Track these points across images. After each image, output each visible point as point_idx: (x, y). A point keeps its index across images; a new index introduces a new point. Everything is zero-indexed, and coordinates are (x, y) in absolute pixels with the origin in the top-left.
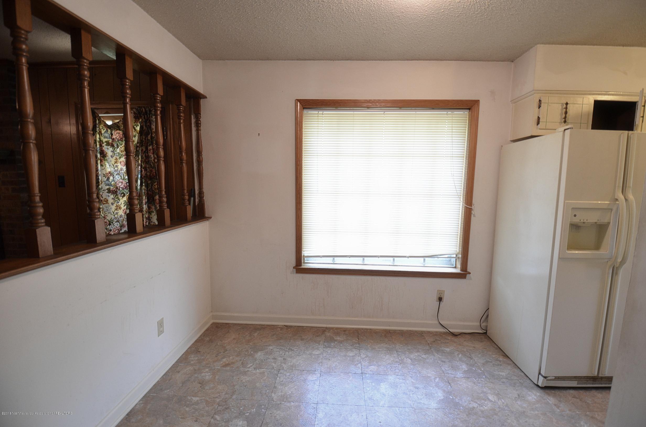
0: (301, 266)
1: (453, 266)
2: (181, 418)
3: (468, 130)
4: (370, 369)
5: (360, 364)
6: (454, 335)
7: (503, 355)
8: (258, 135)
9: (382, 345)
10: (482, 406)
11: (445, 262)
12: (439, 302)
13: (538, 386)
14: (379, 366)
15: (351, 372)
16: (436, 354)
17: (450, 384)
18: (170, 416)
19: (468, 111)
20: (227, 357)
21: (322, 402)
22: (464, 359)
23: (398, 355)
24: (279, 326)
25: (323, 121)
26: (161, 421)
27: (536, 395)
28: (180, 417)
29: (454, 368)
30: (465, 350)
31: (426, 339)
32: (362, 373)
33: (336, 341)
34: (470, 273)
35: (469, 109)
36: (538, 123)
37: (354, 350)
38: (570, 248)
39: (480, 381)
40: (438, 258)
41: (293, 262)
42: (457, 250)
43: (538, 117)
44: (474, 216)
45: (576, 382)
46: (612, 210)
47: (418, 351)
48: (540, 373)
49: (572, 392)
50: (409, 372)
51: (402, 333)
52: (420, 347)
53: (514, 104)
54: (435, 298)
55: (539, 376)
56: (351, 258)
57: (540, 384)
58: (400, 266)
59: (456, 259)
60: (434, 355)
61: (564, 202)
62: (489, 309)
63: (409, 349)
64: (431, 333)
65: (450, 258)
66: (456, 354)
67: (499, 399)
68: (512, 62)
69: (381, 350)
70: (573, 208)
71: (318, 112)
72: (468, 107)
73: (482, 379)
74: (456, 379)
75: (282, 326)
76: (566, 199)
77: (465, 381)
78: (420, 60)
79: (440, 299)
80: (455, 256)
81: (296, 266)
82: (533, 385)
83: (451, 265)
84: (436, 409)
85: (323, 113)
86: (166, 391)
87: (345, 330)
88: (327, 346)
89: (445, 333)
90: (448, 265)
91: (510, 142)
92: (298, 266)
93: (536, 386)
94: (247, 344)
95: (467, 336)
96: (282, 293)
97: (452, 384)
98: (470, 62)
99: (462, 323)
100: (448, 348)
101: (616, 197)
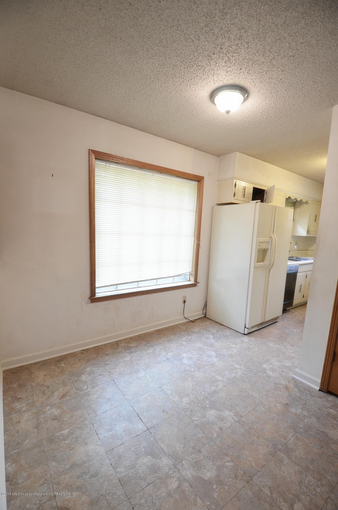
0: (95, 296)
1: (188, 280)
2: (70, 450)
3: (197, 195)
4: (170, 355)
5: (161, 355)
6: (192, 322)
7: (220, 325)
8: (52, 176)
9: (163, 339)
10: (233, 352)
11: (183, 278)
12: (184, 304)
13: (244, 334)
14: (172, 351)
15: (161, 361)
16: (194, 335)
17: (212, 347)
18: (57, 456)
19: (197, 182)
20: (55, 390)
21: (162, 385)
22: (208, 332)
23: (177, 342)
24: (76, 352)
25: (110, 172)
26: (53, 464)
27: (246, 338)
28: (68, 450)
29: (208, 338)
30: (204, 328)
31: (182, 328)
32: (168, 359)
33: (132, 347)
34: (199, 283)
35: (198, 181)
36: (234, 196)
37: (150, 348)
38: (258, 262)
39: (223, 341)
40: (182, 276)
41: (88, 294)
42: (190, 270)
43: (234, 193)
44: (200, 248)
45: (256, 328)
46: (269, 242)
47: (184, 336)
48: (245, 327)
49: (256, 332)
50: (190, 348)
51: (167, 329)
52: (183, 334)
53: (218, 183)
54: (182, 301)
55: (245, 329)
56: (131, 284)
57: (246, 333)
58: (161, 285)
59: (190, 276)
60: (193, 335)
61: (257, 239)
62: (207, 302)
63: (178, 337)
64: (181, 324)
65: (185, 276)
66: (202, 331)
67: (236, 345)
68: (218, 157)
69: (165, 342)
70: (259, 242)
71: (105, 164)
72: (198, 180)
73: (223, 339)
74: (213, 343)
75: (79, 351)
76: (258, 237)
77: (217, 343)
78: (176, 142)
79: (185, 302)
80: (189, 274)
81: (91, 297)
82: (242, 335)
83: (185, 280)
84: (218, 361)
85: (110, 166)
86: (26, 442)
87: (131, 338)
88: (130, 352)
89: (188, 322)
90: (184, 280)
91: (216, 205)
92: (93, 297)
93: (243, 335)
94: (63, 375)
95: (198, 320)
96: (78, 323)
97: (214, 346)
98: (204, 153)
99: (194, 314)
100: (196, 329)
101: (271, 236)
